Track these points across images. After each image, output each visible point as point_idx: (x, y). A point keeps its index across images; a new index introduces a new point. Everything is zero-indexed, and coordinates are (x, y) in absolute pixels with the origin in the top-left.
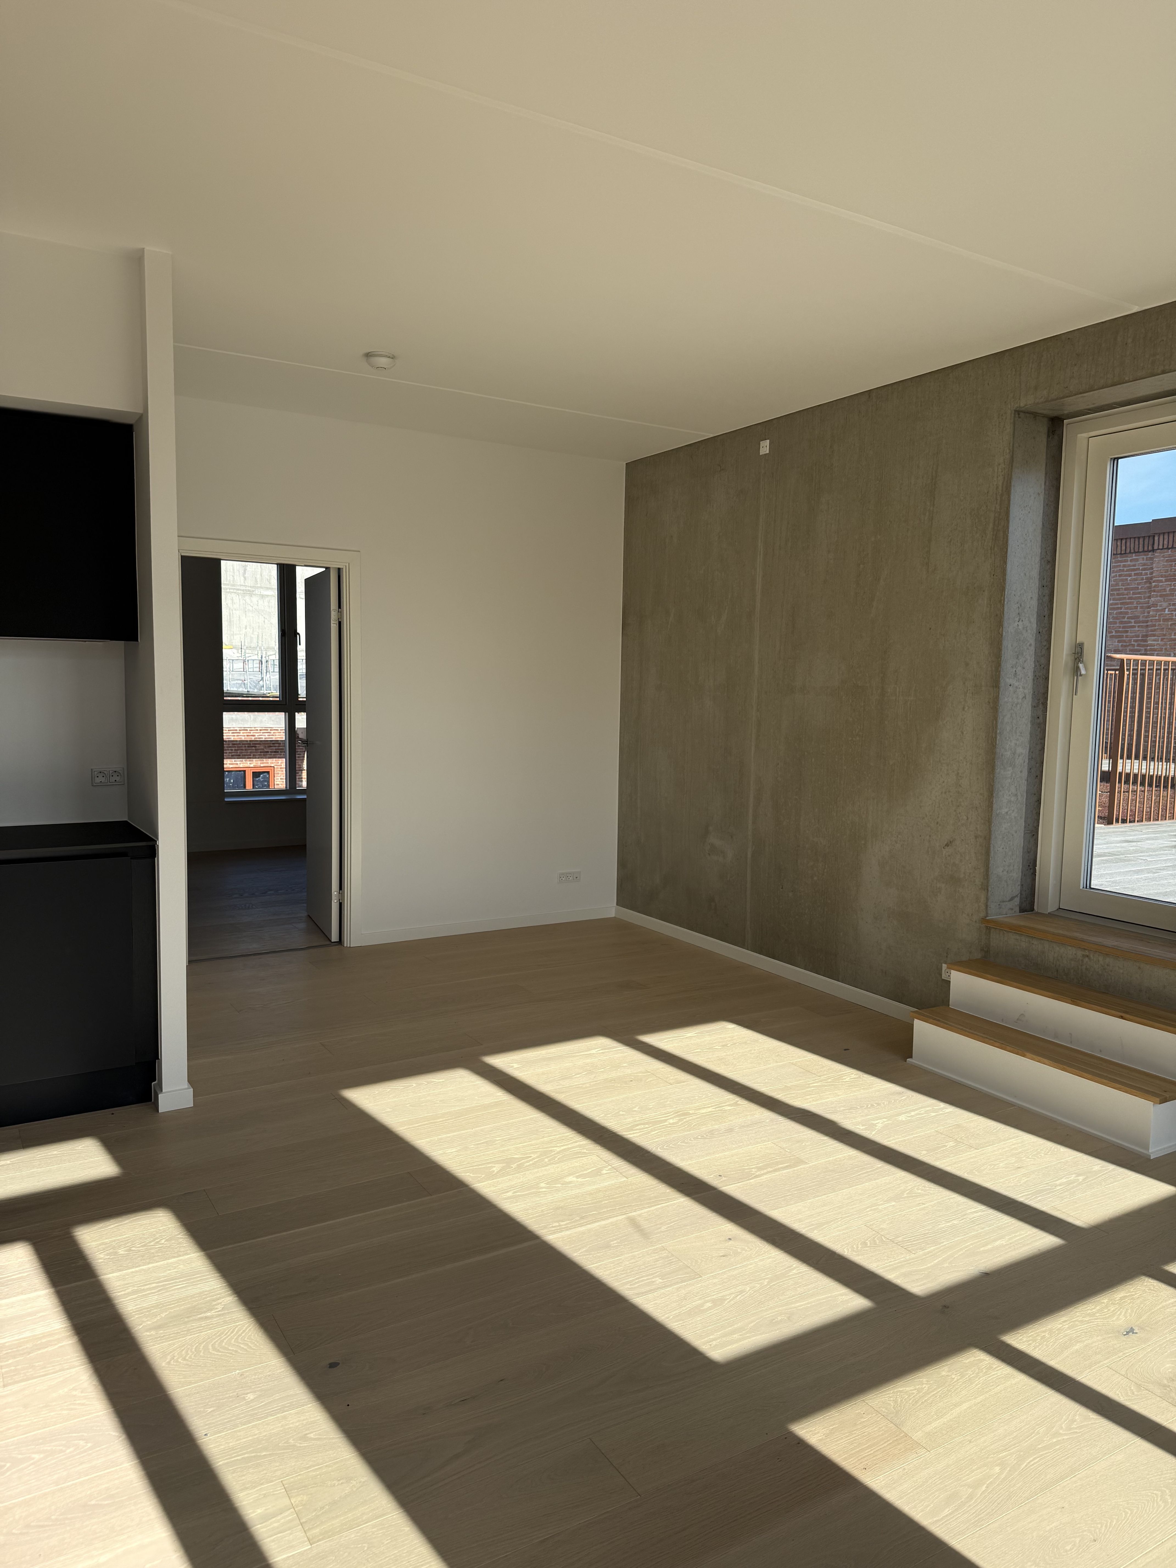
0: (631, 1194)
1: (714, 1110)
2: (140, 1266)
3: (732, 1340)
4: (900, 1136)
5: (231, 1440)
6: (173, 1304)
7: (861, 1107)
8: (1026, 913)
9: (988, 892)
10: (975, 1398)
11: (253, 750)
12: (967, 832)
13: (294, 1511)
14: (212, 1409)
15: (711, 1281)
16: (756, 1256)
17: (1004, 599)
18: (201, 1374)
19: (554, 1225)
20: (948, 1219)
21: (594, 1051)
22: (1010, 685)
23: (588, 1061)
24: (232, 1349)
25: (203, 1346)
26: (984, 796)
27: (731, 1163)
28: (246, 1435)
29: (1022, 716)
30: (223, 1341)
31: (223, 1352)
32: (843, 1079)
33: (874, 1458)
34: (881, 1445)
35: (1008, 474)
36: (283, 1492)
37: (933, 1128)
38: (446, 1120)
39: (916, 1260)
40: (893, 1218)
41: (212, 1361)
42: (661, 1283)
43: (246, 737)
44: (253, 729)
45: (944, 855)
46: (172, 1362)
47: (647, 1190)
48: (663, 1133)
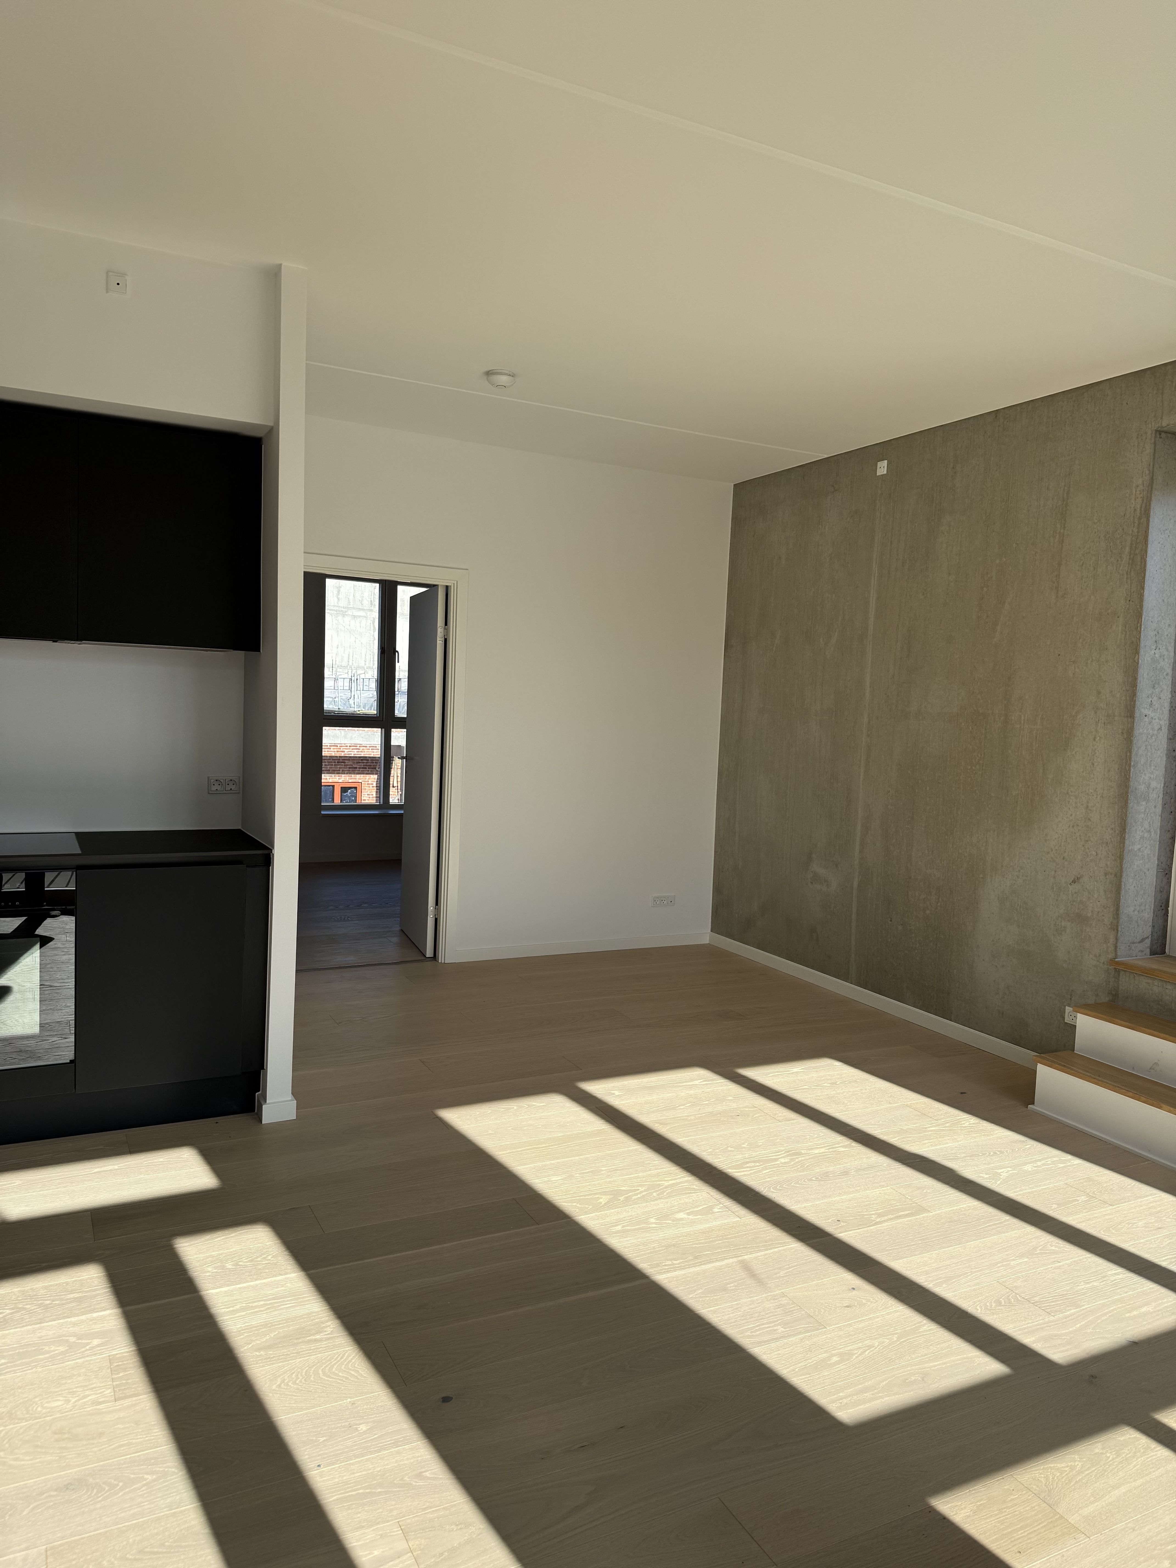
0: (745, 1234)
1: (827, 1150)
2: (248, 1282)
3: (863, 1399)
4: (1027, 1187)
5: (345, 1474)
6: (281, 1324)
7: (984, 1154)
8: (1156, 956)
9: (1117, 933)
10: (1135, 1481)
11: (342, 765)
12: (1096, 868)
13: (411, 1555)
14: (324, 1438)
15: (836, 1333)
16: (883, 1309)
17: (1141, 625)
18: (312, 1401)
19: (667, 1263)
20: (1087, 1280)
21: (697, 1082)
22: (1146, 716)
23: (692, 1092)
24: (342, 1375)
25: (314, 1371)
26: (1115, 831)
27: (849, 1208)
28: (360, 1469)
29: (1157, 749)
30: (333, 1366)
31: (333, 1378)
32: (961, 1124)
33: (1029, 1541)
34: (1034, 1527)
35: (1148, 497)
36: (401, 1534)
37: (1062, 1180)
38: (549, 1146)
39: (1056, 1323)
40: (1026, 1276)
41: (323, 1387)
42: (784, 1332)
43: (336, 753)
44: (343, 745)
45: (1070, 892)
46: (282, 1385)
47: (762, 1232)
48: (775, 1172)
